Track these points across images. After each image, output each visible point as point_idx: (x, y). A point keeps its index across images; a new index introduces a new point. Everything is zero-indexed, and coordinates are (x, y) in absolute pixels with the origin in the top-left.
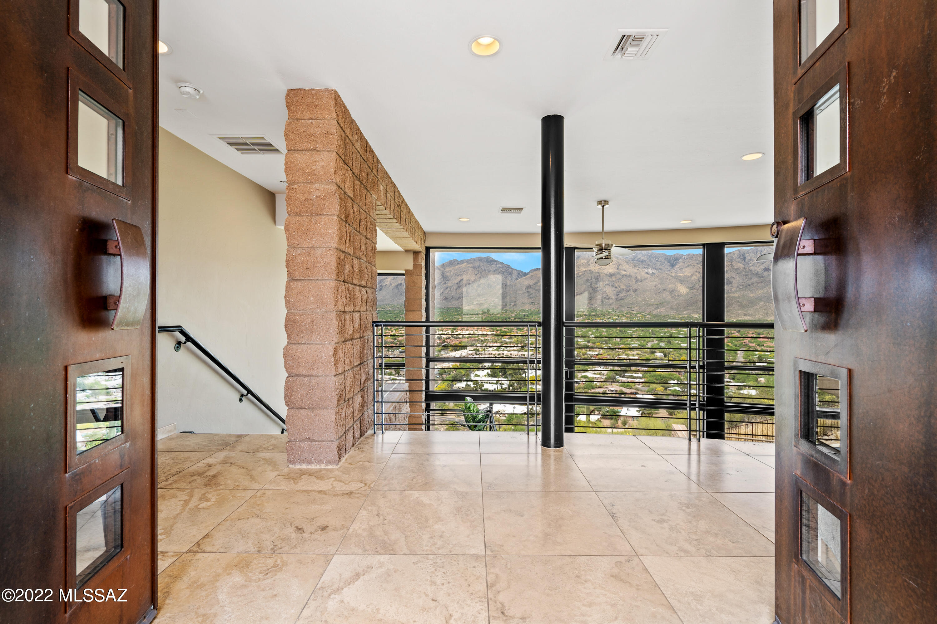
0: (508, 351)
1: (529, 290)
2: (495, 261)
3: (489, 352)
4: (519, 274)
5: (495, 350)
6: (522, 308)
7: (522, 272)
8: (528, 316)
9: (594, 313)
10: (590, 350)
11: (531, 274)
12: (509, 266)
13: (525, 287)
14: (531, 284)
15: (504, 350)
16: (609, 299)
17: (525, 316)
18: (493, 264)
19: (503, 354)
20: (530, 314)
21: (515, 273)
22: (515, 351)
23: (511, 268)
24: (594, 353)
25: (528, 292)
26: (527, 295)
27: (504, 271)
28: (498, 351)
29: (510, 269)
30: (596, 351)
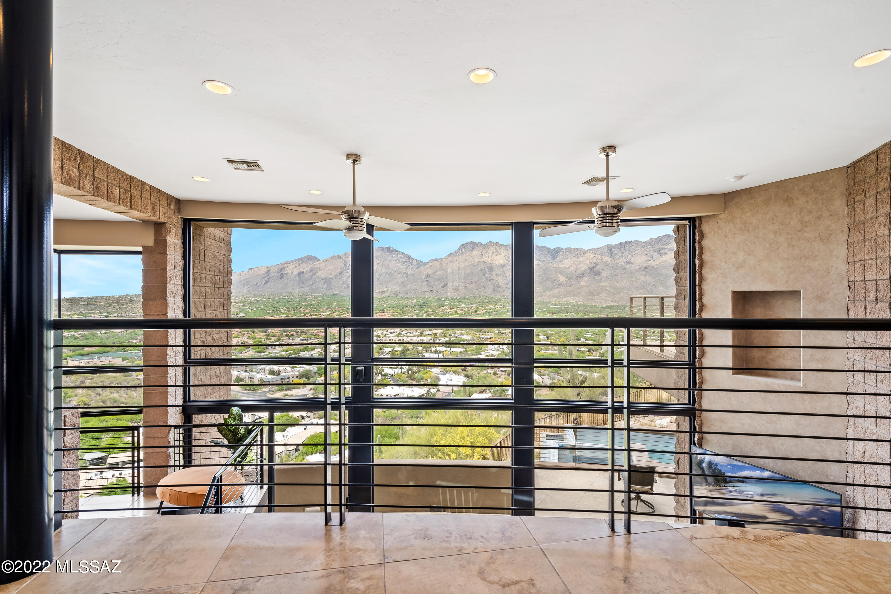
0: (408, 337)
1: (428, 279)
2: (396, 251)
3: (390, 338)
4: (419, 264)
5: (396, 336)
6: (421, 296)
7: (421, 262)
8: (427, 303)
9: (487, 301)
10: (483, 334)
11: (430, 264)
12: (410, 256)
13: (424, 276)
14: (430, 273)
15: (404, 336)
16: (500, 287)
17: (424, 303)
18: (394, 254)
19: (403, 339)
20: (430, 301)
21: (415, 263)
22: (414, 336)
23: (412, 258)
24: (486, 337)
25: (427, 281)
26: (426, 283)
27: (404, 261)
28: (399, 337)
29: (410, 259)
30: (488, 335)
